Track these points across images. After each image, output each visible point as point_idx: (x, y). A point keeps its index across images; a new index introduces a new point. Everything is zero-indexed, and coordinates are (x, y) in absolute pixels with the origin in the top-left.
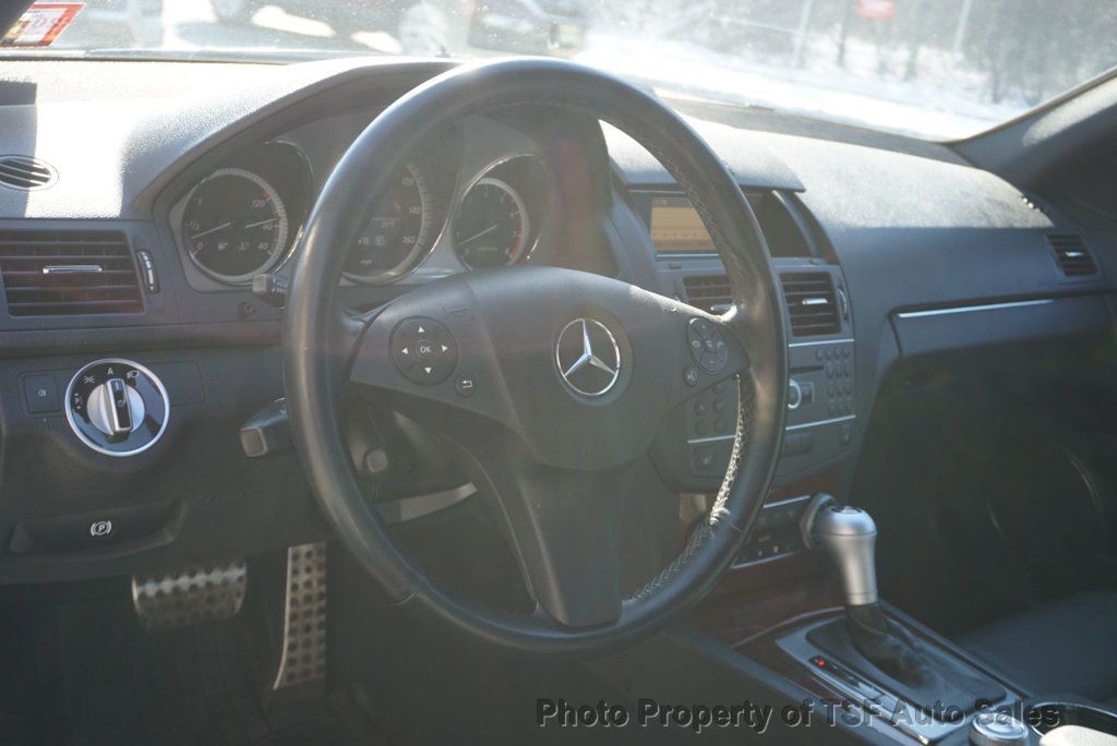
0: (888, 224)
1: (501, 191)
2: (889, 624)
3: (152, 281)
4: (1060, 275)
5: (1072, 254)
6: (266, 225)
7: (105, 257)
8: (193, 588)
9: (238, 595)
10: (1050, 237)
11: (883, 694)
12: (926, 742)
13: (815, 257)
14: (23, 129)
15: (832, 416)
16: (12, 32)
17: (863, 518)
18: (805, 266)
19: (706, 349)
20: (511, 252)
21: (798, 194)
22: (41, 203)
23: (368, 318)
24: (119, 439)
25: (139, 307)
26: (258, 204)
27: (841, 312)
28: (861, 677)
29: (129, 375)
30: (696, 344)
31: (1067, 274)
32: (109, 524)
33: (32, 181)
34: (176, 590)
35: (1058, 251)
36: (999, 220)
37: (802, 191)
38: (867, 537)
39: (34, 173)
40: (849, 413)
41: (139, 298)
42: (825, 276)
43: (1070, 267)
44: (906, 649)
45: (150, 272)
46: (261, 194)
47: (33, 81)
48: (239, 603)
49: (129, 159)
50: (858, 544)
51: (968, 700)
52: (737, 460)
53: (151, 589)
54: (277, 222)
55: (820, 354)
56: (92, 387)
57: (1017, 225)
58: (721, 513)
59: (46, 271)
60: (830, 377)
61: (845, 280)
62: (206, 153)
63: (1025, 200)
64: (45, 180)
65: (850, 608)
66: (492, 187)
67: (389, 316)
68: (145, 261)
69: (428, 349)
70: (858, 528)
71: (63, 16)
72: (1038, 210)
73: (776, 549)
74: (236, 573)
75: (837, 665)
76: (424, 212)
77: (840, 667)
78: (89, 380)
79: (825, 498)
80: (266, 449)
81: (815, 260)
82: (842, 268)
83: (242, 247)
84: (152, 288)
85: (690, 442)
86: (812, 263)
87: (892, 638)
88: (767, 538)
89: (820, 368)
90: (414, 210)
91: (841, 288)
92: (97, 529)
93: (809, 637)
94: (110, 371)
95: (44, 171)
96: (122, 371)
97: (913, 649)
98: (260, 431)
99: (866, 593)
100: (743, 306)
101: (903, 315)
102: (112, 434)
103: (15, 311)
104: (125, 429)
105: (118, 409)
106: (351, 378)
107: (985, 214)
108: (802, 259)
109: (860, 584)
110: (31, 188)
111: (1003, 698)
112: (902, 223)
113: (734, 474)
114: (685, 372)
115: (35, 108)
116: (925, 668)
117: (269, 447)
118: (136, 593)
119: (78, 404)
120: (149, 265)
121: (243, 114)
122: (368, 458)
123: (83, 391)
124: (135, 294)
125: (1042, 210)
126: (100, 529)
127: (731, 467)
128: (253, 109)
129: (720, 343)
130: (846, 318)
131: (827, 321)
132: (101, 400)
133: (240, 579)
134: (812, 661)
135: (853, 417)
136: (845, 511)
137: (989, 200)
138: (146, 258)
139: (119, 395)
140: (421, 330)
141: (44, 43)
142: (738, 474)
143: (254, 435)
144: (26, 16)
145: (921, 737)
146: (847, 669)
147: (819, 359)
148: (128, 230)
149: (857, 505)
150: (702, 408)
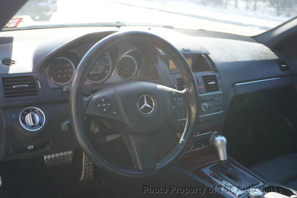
0: (233, 61)
1: (130, 58)
2: (230, 165)
3: (40, 88)
4: (280, 71)
5: (283, 66)
6: (70, 70)
7: (29, 82)
8: (59, 156)
9: (71, 158)
10: (277, 61)
11: (228, 183)
12: (237, 195)
13: (212, 71)
14: (9, 50)
15: (217, 112)
16: (7, 25)
17: (223, 138)
18: (209, 74)
19: (177, 100)
20: (133, 73)
21: (208, 55)
22: (13, 70)
23: (89, 98)
24: (33, 127)
25: (37, 94)
26: (68, 65)
27: (219, 85)
28: (223, 179)
29: (35, 111)
30: (174, 99)
31: (282, 71)
32: (33, 146)
33: (11, 64)
34: (55, 157)
35: (280, 65)
36: (263, 58)
37: (209, 54)
38: (224, 143)
39: (11, 62)
40: (221, 111)
41: (37, 92)
42: (215, 76)
43: (283, 69)
44: (234, 171)
45: (40, 86)
46: (68, 63)
47: (13, 37)
48: (71, 160)
49: (35, 57)
50: (222, 145)
51: (249, 184)
52: (187, 127)
53: (49, 157)
54: (73, 69)
55: (213, 96)
56: (26, 114)
57: (269, 59)
58: (182, 141)
59: (14, 87)
60: (216, 102)
61: (220, 76)
62: (52, 56)
63: (271, 52)
64: (14, 63)
65: (220, 161)
66: (128, 57)
67: (95, 97)
68: (38, 83)
69: (105, 105)
70: (222, 141)
71: (19, 21)
72: (275, 54)
73: (203, 146)
74: (70, 152)
75: (216, 175)
76: (111, 64)
77: (217, 176)
78: (26, 113)
79: (216, 132)
80: (67, 129)
81: (212, 72)
82: (219, 74)
83: (64, 76)
84: (40, 89)
85: (179, 120)
86: (211, 73)
87: (231, 169)
88: (200, 143)
89: (213, 100)
90: (108, 64)
91: (219, 79)
92: (30, 147)
93: (210, 169)
94: (31, 110)
95: (14, 61)
96: (33, 110)
97: (236, 171)
98: (66, 125)
99: (224, 157)
100: (187, 89)
101: (237, 84)
102: (31, 125)
103: (6, 97)
104: (34, 124)
105: (32, 119)
106: (86, 113)
107: (260, 56)
108: (209, 72)
109: (223, 155)
110: (10, 66)
111: (259, 184)
112: (236, 60)
113: (186, 131)
114: (172, 106)
115: (12, 44)
116: (239, 176)
117: (68, 128)
118: (45, 158)
119: (23, 119)
120: (39, 84)
121: (61, 46)
122: (94, 129)
123: (24, 115)
124: (36, 91)
125: (276, 54)
126: (31, 147)
127: (185, 129)
128: (63, 45)
129: (181, 99)
130: (220, 86)
131: (215, 88)
132: (28, 118)
133: (71, 154)
134: (210, 175)
135: (223, 111)
136: (219, 137)
137: (261, 52)
138: (39, 82)
139: (33, 116)
140: (103, 100)
141: (15, 27)
142: (187, 131)
143: (64, 125)
144: (10, 21)
145: (236, 194)
146: (219, 176)
147: (213, 98)
148: (35, 75)
149: (222, 135)
150: (182, 111)
